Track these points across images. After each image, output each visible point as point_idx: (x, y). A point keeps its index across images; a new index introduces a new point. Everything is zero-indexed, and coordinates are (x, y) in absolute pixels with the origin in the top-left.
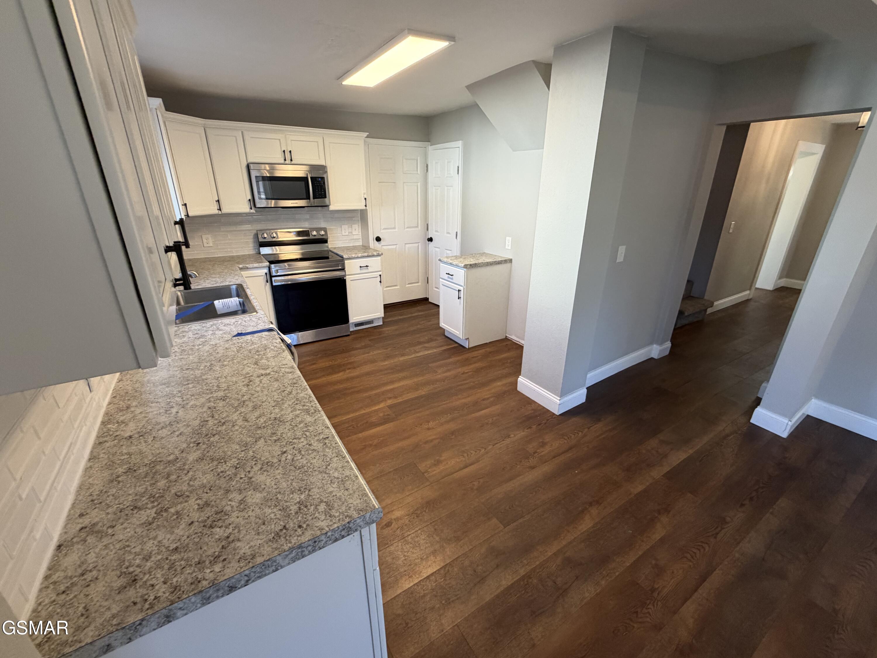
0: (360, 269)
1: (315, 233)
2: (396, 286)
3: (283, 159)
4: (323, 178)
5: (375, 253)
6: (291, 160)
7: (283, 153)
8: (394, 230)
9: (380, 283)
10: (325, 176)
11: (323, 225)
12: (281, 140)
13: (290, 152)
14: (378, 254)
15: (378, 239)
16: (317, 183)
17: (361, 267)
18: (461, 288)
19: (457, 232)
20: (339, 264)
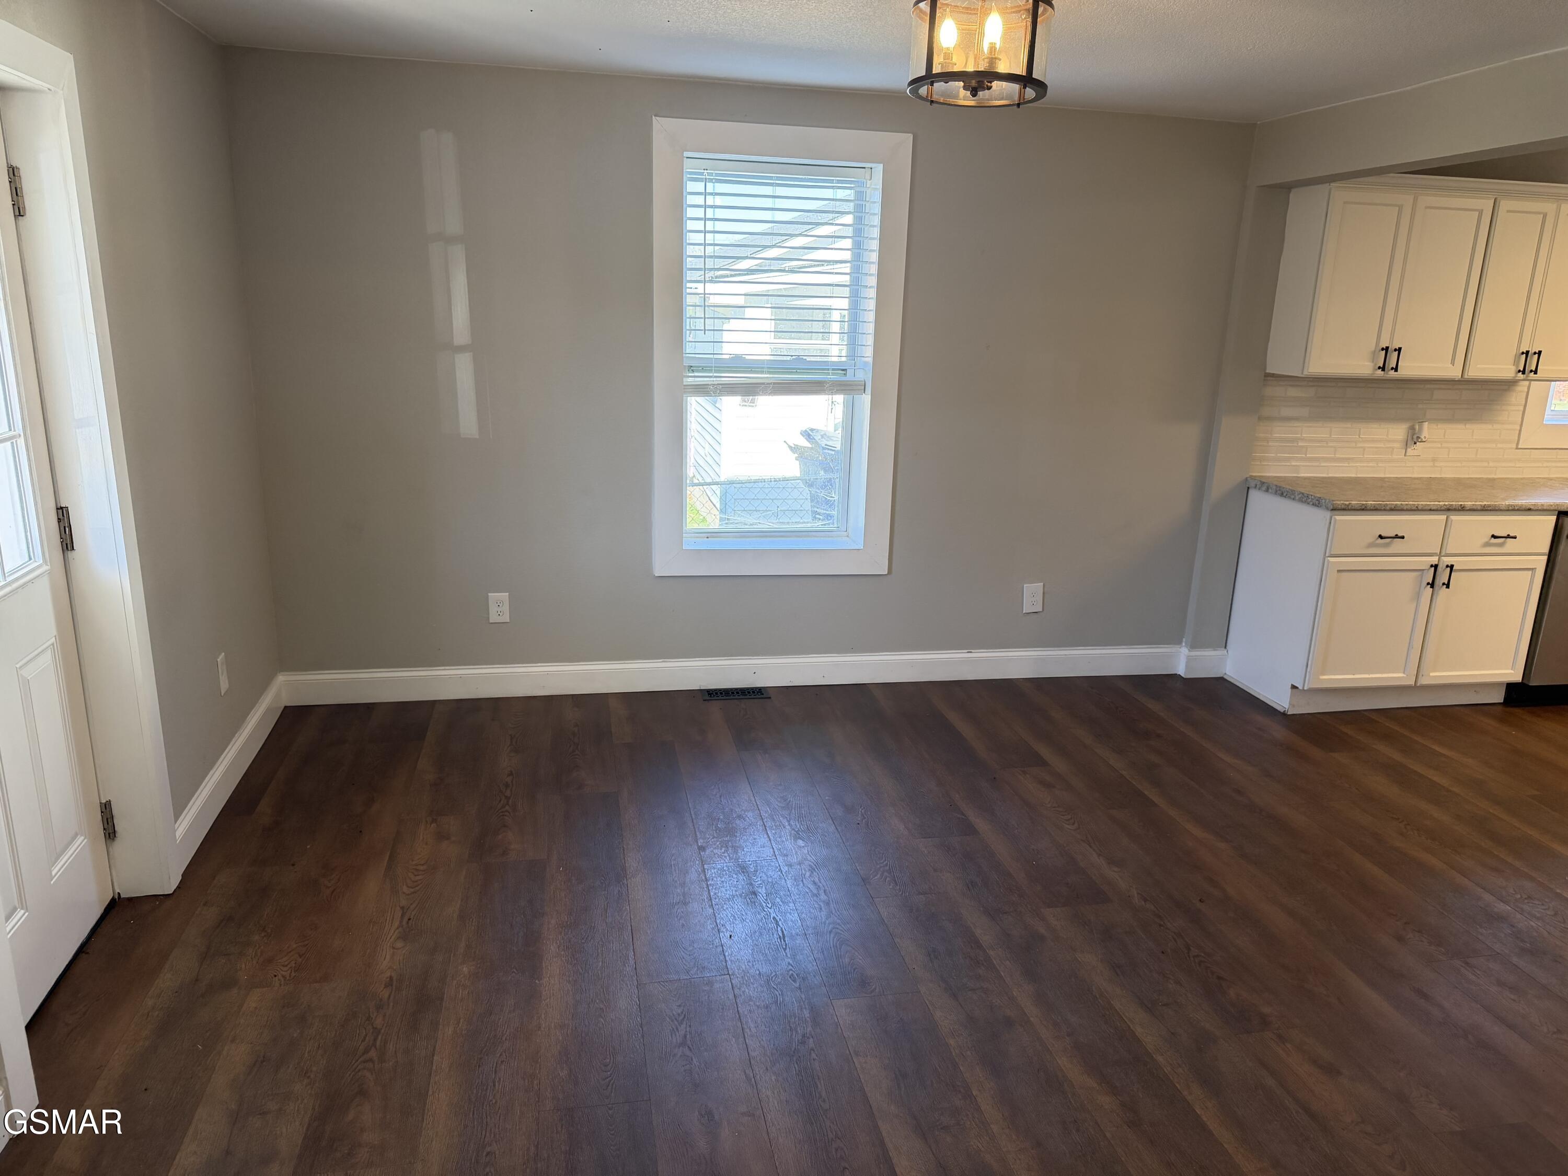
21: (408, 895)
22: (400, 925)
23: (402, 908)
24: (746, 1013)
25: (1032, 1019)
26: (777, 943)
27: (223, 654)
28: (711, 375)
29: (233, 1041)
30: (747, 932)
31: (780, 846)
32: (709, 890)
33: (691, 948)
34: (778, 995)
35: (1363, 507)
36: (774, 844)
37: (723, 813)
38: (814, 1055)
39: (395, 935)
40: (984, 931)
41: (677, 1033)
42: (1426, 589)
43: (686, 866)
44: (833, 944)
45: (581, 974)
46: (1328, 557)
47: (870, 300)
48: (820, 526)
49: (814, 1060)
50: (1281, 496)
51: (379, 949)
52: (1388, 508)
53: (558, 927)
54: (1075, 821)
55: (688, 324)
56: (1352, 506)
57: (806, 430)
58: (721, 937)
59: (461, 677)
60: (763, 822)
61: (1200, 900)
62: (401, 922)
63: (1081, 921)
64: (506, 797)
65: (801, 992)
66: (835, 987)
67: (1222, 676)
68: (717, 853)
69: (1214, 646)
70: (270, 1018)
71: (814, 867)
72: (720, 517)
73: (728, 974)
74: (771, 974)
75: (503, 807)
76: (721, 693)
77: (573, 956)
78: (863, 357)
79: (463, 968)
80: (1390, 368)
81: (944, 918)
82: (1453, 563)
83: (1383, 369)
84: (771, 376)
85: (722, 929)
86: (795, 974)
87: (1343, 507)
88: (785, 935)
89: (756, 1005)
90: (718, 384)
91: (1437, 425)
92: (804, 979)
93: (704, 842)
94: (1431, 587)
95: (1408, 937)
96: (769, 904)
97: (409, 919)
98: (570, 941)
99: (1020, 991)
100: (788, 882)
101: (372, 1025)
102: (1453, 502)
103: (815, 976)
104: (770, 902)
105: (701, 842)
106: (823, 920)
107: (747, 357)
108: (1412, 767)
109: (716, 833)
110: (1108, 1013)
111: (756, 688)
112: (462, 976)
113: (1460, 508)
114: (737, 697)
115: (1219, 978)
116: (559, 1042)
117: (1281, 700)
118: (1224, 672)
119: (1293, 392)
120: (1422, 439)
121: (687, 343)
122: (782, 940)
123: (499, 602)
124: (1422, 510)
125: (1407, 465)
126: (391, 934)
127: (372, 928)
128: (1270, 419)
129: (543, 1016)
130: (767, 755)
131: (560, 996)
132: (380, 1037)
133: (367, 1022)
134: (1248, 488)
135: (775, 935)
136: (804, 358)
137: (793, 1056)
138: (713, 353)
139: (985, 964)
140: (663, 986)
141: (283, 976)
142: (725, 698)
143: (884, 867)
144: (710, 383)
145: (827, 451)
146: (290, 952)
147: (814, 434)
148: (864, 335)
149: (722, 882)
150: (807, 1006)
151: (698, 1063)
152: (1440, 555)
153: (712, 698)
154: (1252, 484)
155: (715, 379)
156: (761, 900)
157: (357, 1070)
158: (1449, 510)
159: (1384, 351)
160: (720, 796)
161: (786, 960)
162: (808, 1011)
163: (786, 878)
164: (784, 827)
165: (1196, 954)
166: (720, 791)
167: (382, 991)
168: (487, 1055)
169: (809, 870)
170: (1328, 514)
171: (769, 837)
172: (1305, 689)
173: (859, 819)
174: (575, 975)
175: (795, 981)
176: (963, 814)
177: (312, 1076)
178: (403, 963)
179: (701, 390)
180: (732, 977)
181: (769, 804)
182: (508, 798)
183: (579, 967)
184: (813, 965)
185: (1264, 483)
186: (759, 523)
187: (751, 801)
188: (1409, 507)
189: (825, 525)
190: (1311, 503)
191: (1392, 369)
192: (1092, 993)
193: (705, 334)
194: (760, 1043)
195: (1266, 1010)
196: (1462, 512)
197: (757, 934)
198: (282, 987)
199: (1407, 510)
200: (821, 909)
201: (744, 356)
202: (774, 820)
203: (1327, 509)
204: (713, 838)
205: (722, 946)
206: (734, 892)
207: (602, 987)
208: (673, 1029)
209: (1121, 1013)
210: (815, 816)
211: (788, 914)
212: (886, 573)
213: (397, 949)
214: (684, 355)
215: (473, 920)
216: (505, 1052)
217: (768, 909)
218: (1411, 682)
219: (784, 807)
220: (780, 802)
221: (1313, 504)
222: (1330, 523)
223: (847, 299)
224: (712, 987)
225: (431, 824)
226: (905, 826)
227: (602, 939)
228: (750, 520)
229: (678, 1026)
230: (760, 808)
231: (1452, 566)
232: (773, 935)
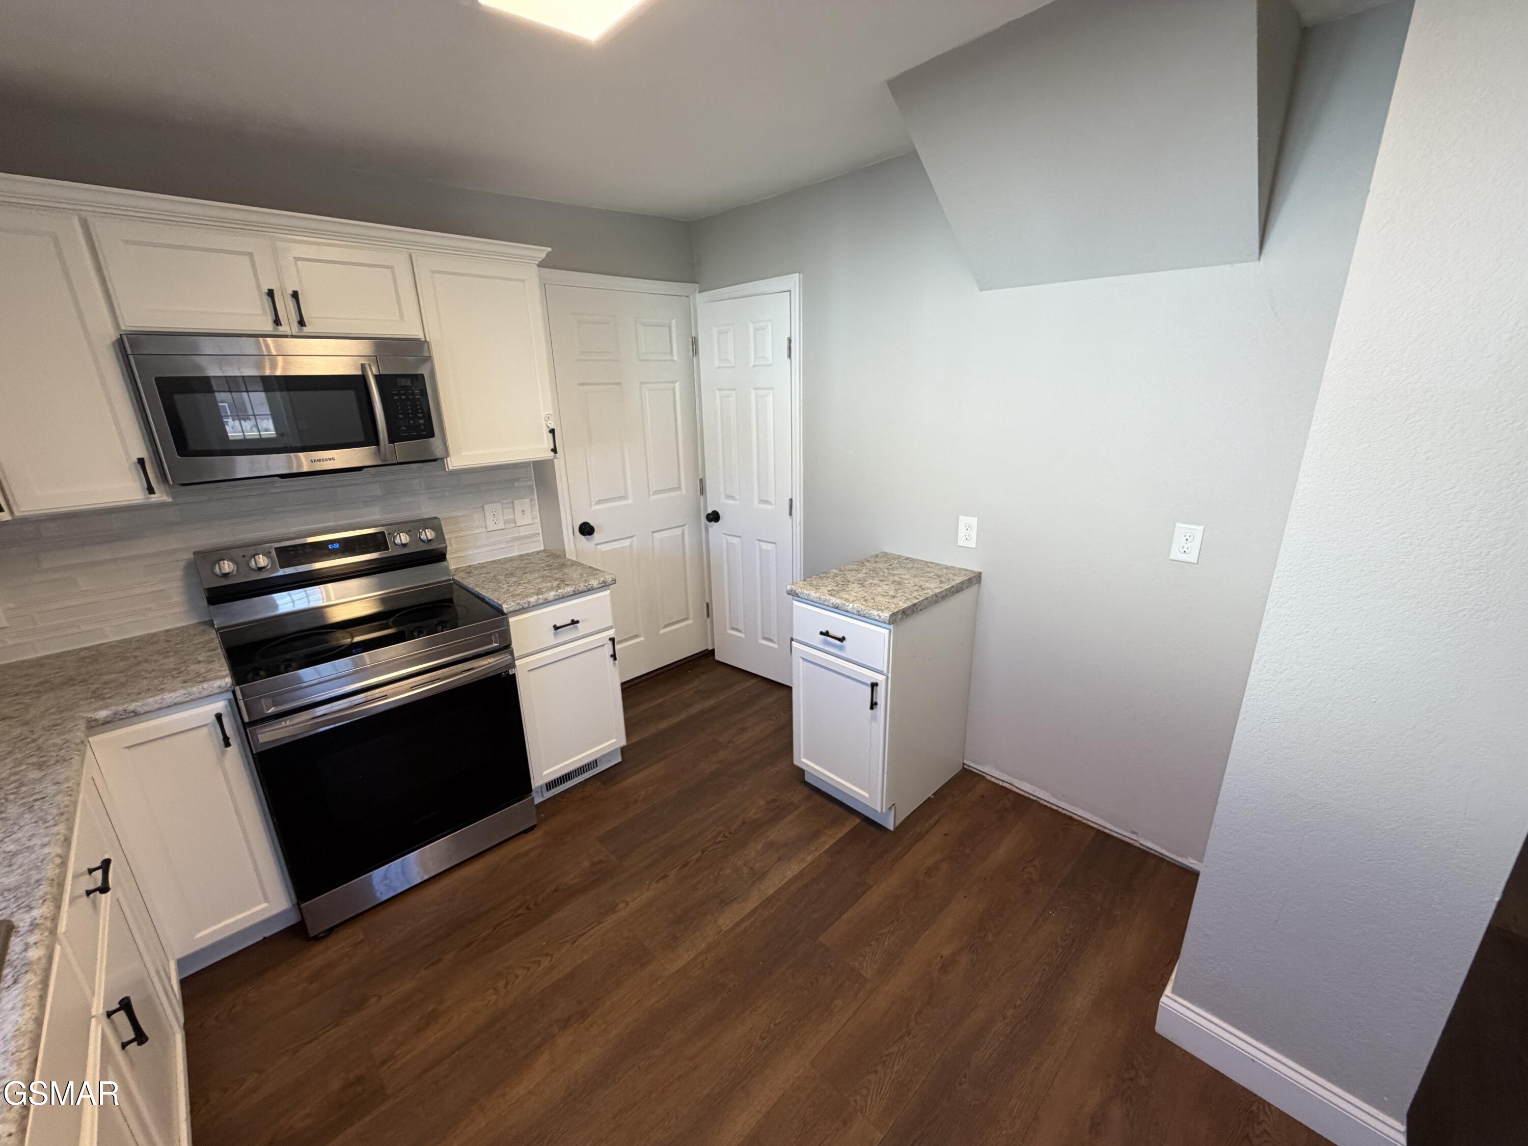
0: (555, 634)
1: (404, 538)
2: (636, 636)
3: (270, 319)
4: (418, 379)
5: (594, 583)
6: (302, 323)
7: (267, 301)
8: (624, 502)
9: (612, 659)
10: (424, 370)
11: (427, 511)
12: (257, 259)
13: (295, 295)
14: (604, 582)
15: (586, 530)
16: (399, 395)
17: (556, 628)
18: (880, 678)
19: (791, 500)
20: (490, 635)
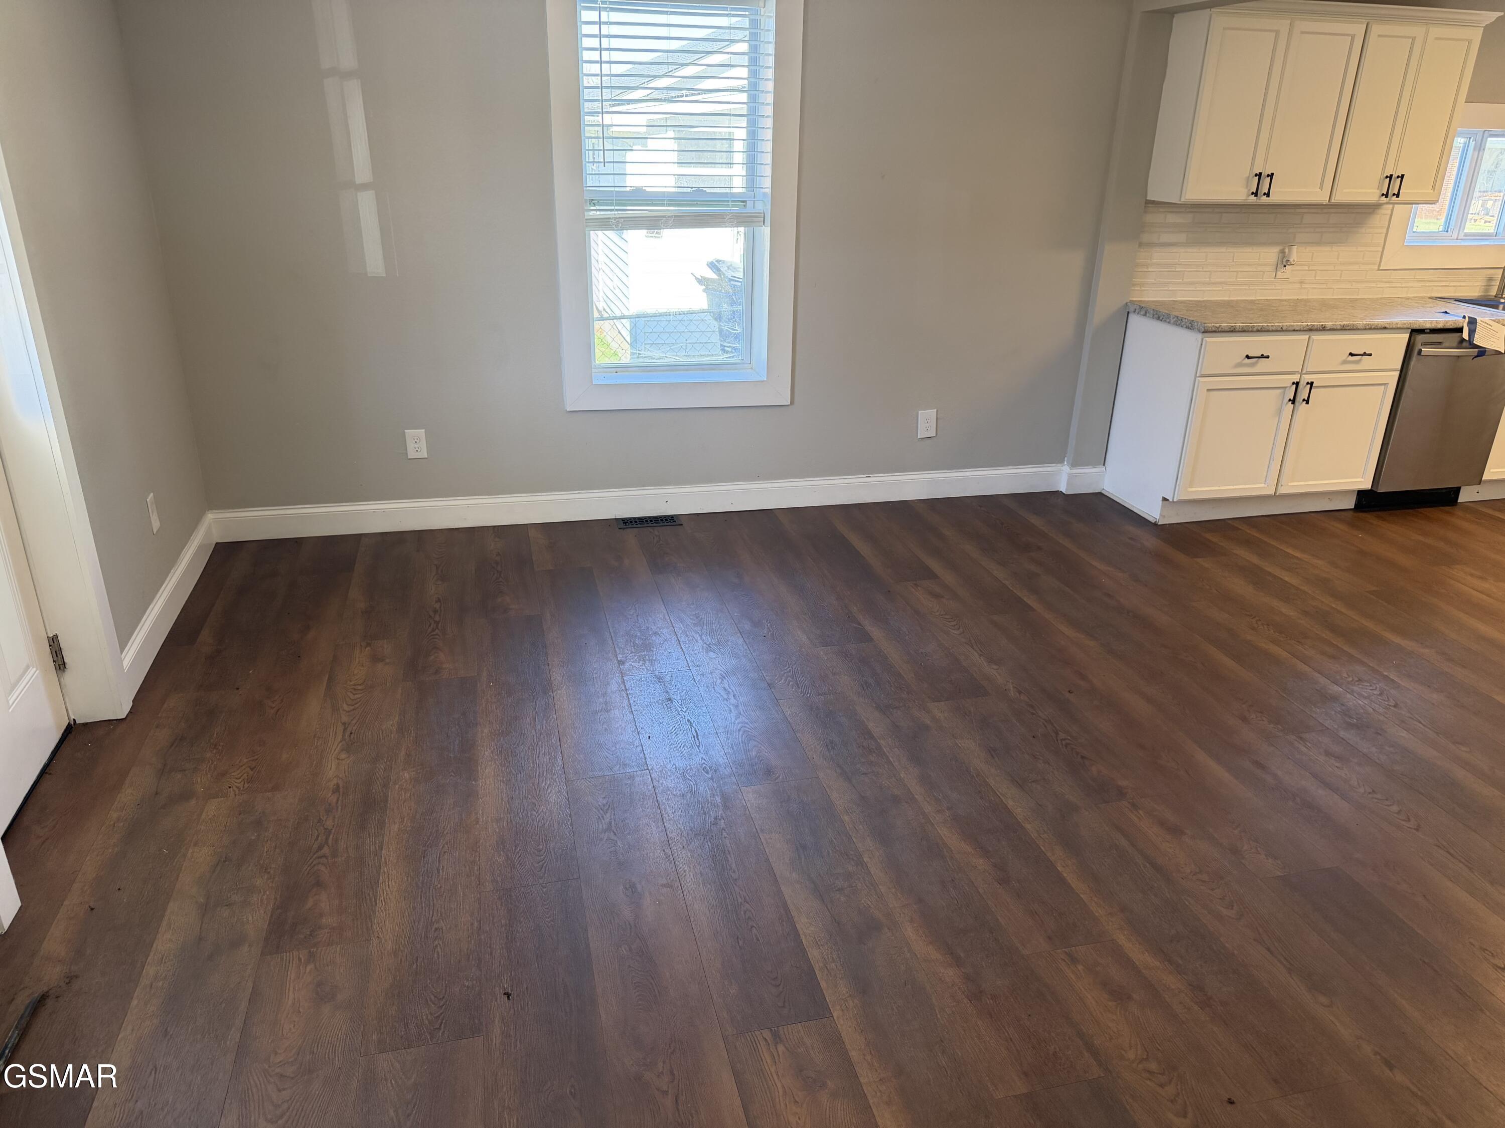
21: (349, 712)
22: (343, 739)
23: (344, 724)
24: (664, 801)
25: (916, 797)
26: (692, 742)
27: (152, 494)
28: (613, 208)
29: (196, 844)
30: (664, 733)
31: (693, 658)
32: (629, 699)
33: (614, 749)
34: (693, 785)
35: (1232, 329)
36: (687, 657)
37: (640, 631)
38: (725, 834)
39: (339, 748)
40: (876, 724)
41: (603, 821)
42: (1287, 406)
43: (607, 678)
44: (742, 740)
45: (513, 774)
46: (1199, 377)
47: (768, 130)
48: (725, 359)
49: (725, 838)
50: (1158, 320)
51: (324, 761)
52: (1255, 329)
53: (491, 735)
54: (960, 627)
55: (588, 156)
56: (1222, 328)
57: (712, 262)
58: (641, 738)
59: (384, 511)
60: (677, 637)
61: (1069, 691)
62: (343, 736)
63: (962, 712)
64: (435, 622)
65: (713, 781)
66: (743, 777)
67: (1100, 491)
68: (635, 667)
69: (1094, 464)
70: (228, 824)
71: (724, 675)
72: (631, 352)
73: (648, 769)
74: (686, 768)
75: (433, 630)
76: (636, 522)
77: (506, 759)
78: (762, 188)
79: (404, 773)
80: (1263, 194)
81: (841, 715)
82: (1312, 381)
83: (1256, 194)
84: (676, 208)
85: (642, 731)
86: (707, 767)
87: (1214, 329)
88: (699, 734)
89: (673, 795)
90: (620, 218)
91: (1306, 249)
92: (715, 771)
93: (623, 657)
94: (1292, 403)
95: (1252, 717)
96: (683, 708)
97: (351, 733)
98: (502, 747)
99: (906, 774)
100: (701, 689)
101: (323, 826)
102: (1315, 322)
103: (725, 768)
104: (684, 707)
105: (620, 657)
106: (733, 721)
107: (648, 189)
108: (1266, 569)
109: (634, 648)
110: (983, 789)
111: (669, 516)
112: (404, 780)
113: (1321, 328)
114: (650, 525)
115: (1083, 757)
116: (496, 833)
117: (1152, 511)
118: (1102, 488)
119: (1172, 218)
120: (1291, 262)
121: (588, 176)
122: (696, 739)
123: (415, 438)
124: (1286, 331)
125: (1277, 288)
126: (336, 747)
127: (317, 743)
128: (1151, 245)
129: (480, 812)
130: (680, 578)
131: (495, 794)
132: (331, 837)
133: (319, 824)
134: (1128, 313)
135: (689, 735)
136: (704, 189)
137: (706, 835)
138: (613, 185)
139: (876, 751)
140: (590, 782)
141: (237, 787)
142: (639, 525)
143: (788, 672)
144: (611, 217)
145: (732, 282)
146: (242, 766)
147: (721, 265)
148: (762, 166)
149: (641, 691)
150: (718, 794)
151: (622, 845)
152: (1301, 374)
153: (627, 527)
154: (1132, 309)
155: (616, 212)
156: (677, 706)
157: (312, 865)
158: (1311, 330)
159: (1258, 177)
160: (637, 616)
161: (699, 755)
162: (719, 797)
163: (699, 686)
164: (697, 641)
165: (1063, 738)
166: (636, 611)
167: (331, 796)
168: (431, 847)
169: (720, 678)
170: (1200, 336)
171: (683, 650)
172: (1175, 500)
173: (765, 632)
174: (509, 776)
175: (707, 773)
176: (860, 624)
177: (272, 872)
178: (348, 772)
179: (604, 224)
180: (651, 772)
181: (682, 621)
182: (437, 623)
183: (512, 769)
184: (724, 759)
185: (1143, 307)
186: (666, 357)
187: (666, 619)
188: (1274, 328)
189: (729, 357)
190: (1185, 326)
191: (1265, 194)
192: (970, 773)
193: (604, 166)
194: (677, 826)
195: (1123, 783)
196: (1323, 332)
197: (673, 734)
198: (237, 797)
199: (1273, 331)
200: (731, 711)
201: (644, 188)
202: (687, 635)
203: (1199, 331)
204: (631, 653)
205: (642, 746)
206: (652, 699)
207: (533, 785)
208: (599, 817)
209: (995, 789)
210: (725, 631)
211: (701, 717)
212: (789, 403)
213: (342, 760)
214: (585, 188)
215: (411, 732)
216: (447, 844)
217: (683, 713)
218: (1271, 492)
219: (696, 624)
220: (692, 619)
221: (1186, 327)
222: (1202, 345)
223: (745, 129)
224: (633, 780)
225: (365, 648)
226: (807, 637)
227: (532, 744)
228: (657, 354)
229: (604, 816)
230: (674, 625)
231: (1312, 383)
232: (688, 734)
